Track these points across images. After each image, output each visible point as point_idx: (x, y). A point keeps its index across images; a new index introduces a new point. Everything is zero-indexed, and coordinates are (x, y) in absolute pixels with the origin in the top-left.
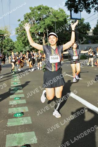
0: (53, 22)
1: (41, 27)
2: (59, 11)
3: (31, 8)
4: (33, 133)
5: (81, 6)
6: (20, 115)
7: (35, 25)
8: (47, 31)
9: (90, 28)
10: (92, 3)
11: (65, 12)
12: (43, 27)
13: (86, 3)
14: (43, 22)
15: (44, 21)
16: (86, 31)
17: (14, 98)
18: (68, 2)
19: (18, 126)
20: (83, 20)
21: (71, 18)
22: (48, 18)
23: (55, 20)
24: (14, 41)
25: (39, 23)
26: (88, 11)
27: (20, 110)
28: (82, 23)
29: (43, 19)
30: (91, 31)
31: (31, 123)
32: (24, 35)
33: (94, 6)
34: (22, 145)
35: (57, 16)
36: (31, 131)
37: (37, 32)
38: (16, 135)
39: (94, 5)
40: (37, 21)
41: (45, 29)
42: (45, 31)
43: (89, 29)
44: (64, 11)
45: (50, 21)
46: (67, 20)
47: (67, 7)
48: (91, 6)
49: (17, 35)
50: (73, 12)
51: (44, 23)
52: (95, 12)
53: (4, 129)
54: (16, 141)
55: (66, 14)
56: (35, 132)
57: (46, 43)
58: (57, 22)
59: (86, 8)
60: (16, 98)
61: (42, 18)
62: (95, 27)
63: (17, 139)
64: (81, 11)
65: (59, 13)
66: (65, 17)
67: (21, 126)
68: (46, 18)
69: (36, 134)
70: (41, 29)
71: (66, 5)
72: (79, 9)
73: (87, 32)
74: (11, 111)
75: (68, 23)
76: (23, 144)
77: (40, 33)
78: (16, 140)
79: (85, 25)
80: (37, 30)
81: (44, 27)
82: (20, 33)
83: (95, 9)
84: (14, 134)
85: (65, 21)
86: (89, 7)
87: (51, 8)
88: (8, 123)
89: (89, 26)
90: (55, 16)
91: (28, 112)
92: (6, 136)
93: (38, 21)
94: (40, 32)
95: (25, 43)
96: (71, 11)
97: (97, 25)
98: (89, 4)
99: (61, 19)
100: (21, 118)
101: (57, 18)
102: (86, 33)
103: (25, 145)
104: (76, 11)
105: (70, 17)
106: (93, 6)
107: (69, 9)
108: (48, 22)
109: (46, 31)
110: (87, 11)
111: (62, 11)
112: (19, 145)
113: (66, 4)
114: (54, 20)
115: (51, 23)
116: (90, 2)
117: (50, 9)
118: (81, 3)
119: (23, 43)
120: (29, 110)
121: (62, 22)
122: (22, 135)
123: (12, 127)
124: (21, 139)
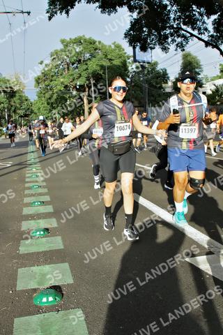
0: (102, 67)
1: (80, 76)
2: (113, 47)
3: (63, 41)
4: (66, 266)
5: (153, 40)
6: (42, 233)
7: (71, 72)
8: (92, 82)
9: (168, 78)
10: (172, 35)
11: (124, 50)
12: (84, 74)
13: (160, 35)
14: (85, 67)
15: (87, 64)
16: (160, 83)
17: (32, 203)
18: (129, 31)
19: (38, 253)
20: (156, 64)
21: (135, 61)
22: (94, 59)
23: (106, 63)
24: (32, 101)
25: (77, 67)
26: (165, 49)
27: (43, 224)
28: (154, 69)
29: (84, 61)
30: (170, 84)
31: (62, 247)
32: (51, 89)
33: (175, 41)
34: (46, 286)
35: (109, 57)
36: (63, 261)
37: (73, 83)
38: (35, 269)
39: (176, 38)
40: (73, 64)
41: (88, 79)
42: (87, 82)
43: (167, 80)
44: (123, 47)
45: (97, 65)
46: (128, 64)
47: (127, 40)
48: (170, 40)
49: (38, 90)
50: (138, 49)
51: (87, 69)
52: (176, 50)
53: (14, 258)
54: (35, 280)
55: (125, 53)
56: (70, 264)
57: (89, 104)
58: (109, 67)
59: (161, 44)
60: (34, 202)
61: (83, 59)
62: (177, 76)
63: (37, 277)
64: (152, 48)
65: (113, 51)
66: (123, 58)
67: (45, 253)
68: (89, 59)
69: (71, 267)
70: (80, 79)
71: (126, 37)
72: (149, 44)
73: (164, 85)
74: (25, 225)
75: (130, 68)
76: (48, 286)
77: (80, 86)
78: (35, 278)
79: (159, 73)
80: (74, 80)
81: (86, 76)
82: (42, 85)
83: (177, 45)
84: (31, 266)
85: (124, 65)
86: (166, 42)
87: (100, 42)
88: (20, 248)
89: (167, 74)
90: (106, 56)
91: (56, 228)
92: (17, 271)
93: (75, 65)
94: (78, 84)
95: (52, 103)
96: (134, 48)
97: (179, 74)
98: (166, 37)
99: (117, 62)
100: (44, 240)
101: (110, 60)
102: (161, 87)
103: (51, 288)
104: (144, 49)
105: (132, 59)
106: (173, 41)
107: (131, 44)
108: (93, 66)
109: (90, 83)
110: (162, 49)
111: (118, 47)
112: (41, 287)
113: (126, 35)
114: (104, 64)
115: (98, 68)
116: (168, 32)
117: (97, 43)
118: (153, 35)
119: (48, 104)
120: (58, 224)
121: (118, 67)
122: (47, 268)
123: (27, 254)
124: (44, 275)
